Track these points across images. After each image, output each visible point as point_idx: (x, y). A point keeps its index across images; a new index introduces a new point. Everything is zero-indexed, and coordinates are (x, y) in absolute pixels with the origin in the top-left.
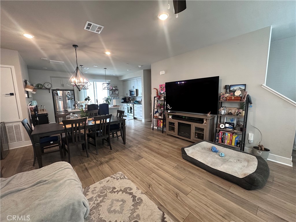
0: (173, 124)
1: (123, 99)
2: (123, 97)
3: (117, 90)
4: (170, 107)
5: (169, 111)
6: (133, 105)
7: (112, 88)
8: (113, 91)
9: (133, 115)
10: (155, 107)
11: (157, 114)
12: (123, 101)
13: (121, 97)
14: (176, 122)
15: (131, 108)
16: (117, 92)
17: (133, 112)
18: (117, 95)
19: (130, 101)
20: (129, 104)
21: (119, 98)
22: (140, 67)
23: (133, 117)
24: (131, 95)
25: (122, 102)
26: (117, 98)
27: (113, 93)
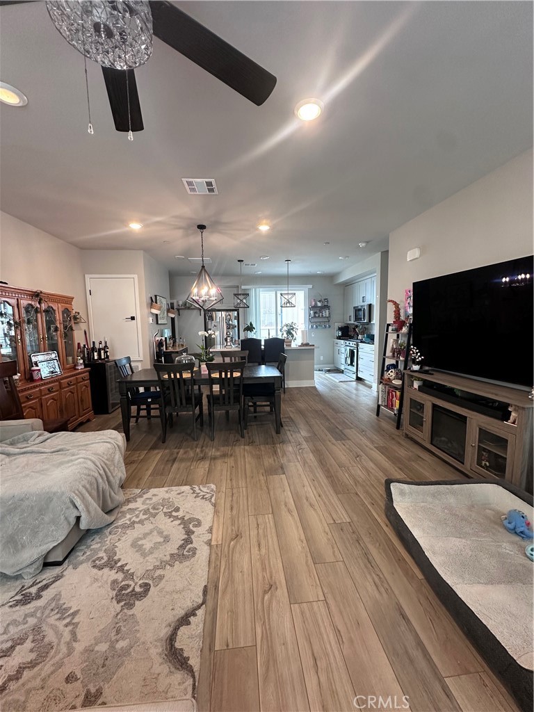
0: (421, 407)
1: (340, 329)
2: (340, 325)
3: (326, 307)
4: (420, 356)
5: (416, 368)
6: (358, 345)
7: (316, 304)
8: (318, 311)
9: (354, 369)
10: (389, 353)
11: (391, 374)
12: (340, 334)
13: (336, 324)
14: (428, 401)
15: (352, 353)
16: (326, 313)
17: (355, 363)
18: (325, 320)
19: (357, 335)
20: (348, 342)
21: (330, 327)
22: (363, 247)
23: (354, 376)
24: (357, 318)
25: (339, 338)
26: (325, 327)
27: (317, 315)
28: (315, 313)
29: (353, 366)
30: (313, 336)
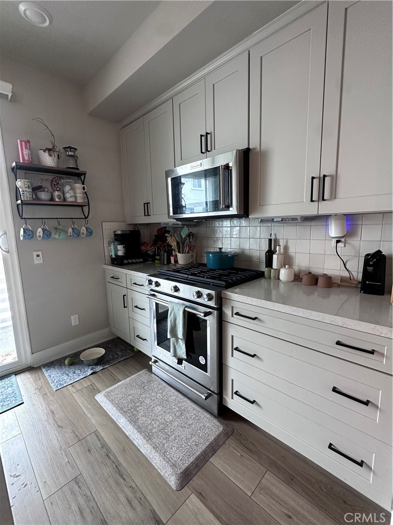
1: (119, 238)
2: (119, 228)
6: (221, 302)
7: (33, 157)
8: (47, 185)
12: (120, 253)
16: (73, 192)
17: (209, 360)
18: (77, 213)
19: (170, 253)
20: (168, 285)
21: (90, 233)
25: (117, 262)
26: (77, 233)
27: (44, 196)
28: (36, 189)
29: (204, 368)
30: (38, 261)
